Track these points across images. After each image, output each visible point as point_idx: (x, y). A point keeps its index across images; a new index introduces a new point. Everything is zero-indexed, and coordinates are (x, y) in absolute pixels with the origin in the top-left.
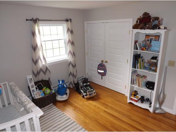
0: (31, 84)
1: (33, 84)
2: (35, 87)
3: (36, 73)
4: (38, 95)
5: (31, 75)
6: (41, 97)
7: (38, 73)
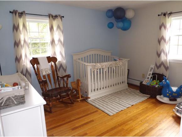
0: (150, 72)
1: (151, 73)
2: (151, 76)
3: (158, 65)
4: (145, 82)
5: (154, 65)
6: (146, 84)
7: (160, 66)
